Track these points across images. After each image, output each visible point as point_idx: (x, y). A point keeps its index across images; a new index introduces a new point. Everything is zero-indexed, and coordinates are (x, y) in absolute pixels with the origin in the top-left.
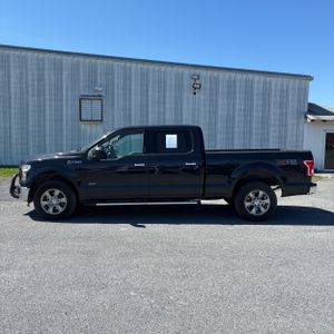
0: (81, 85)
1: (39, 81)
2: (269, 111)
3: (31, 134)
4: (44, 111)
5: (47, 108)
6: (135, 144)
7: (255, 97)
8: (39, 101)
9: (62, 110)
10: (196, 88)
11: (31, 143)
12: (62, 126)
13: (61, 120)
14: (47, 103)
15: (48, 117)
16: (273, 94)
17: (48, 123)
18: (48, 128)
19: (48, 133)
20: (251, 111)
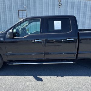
0: (19, 5)
1: (3, 3)
2: (86, 14)
3: (2, 23)
4: (6, 15)
5: (7, 14)
6: (35, 28)
7: (81, 8)
8: (4, 11)
9: (12, 14)
10: (60, 5)
11: (2, 27)
12: (12, 20)
13: (12, 18)
14: (7, 12)
15: (7, 17)
16: (88, 7)
17: (8, 19)
18: (8, 21)
19: (8, 23)
20: (80, 13)
